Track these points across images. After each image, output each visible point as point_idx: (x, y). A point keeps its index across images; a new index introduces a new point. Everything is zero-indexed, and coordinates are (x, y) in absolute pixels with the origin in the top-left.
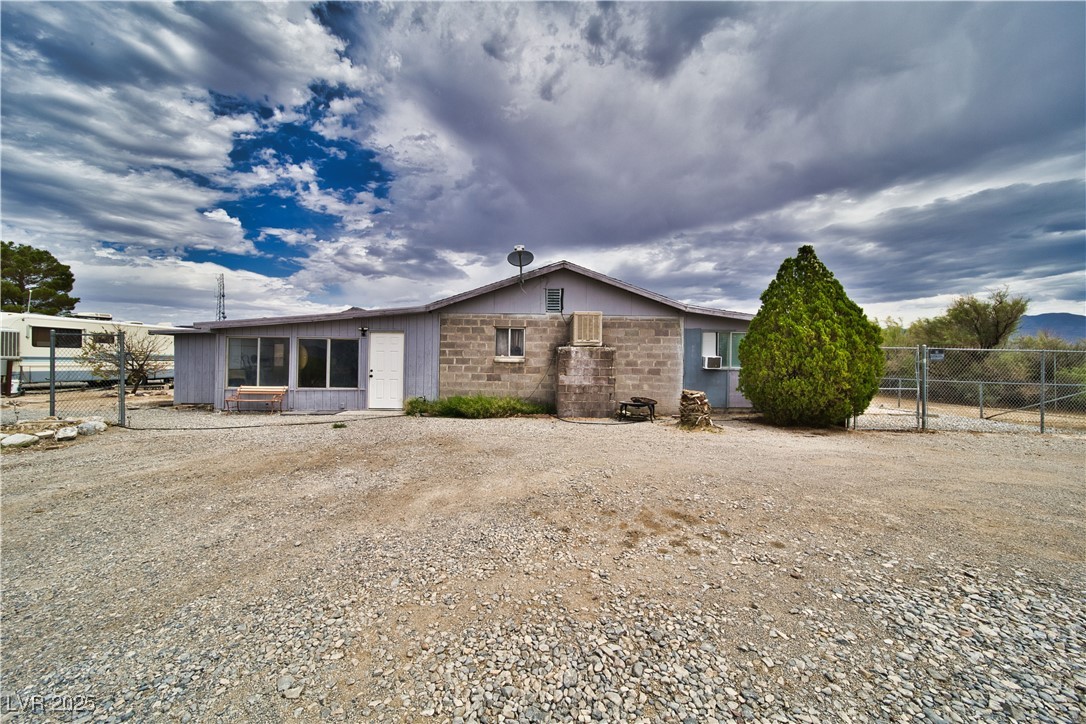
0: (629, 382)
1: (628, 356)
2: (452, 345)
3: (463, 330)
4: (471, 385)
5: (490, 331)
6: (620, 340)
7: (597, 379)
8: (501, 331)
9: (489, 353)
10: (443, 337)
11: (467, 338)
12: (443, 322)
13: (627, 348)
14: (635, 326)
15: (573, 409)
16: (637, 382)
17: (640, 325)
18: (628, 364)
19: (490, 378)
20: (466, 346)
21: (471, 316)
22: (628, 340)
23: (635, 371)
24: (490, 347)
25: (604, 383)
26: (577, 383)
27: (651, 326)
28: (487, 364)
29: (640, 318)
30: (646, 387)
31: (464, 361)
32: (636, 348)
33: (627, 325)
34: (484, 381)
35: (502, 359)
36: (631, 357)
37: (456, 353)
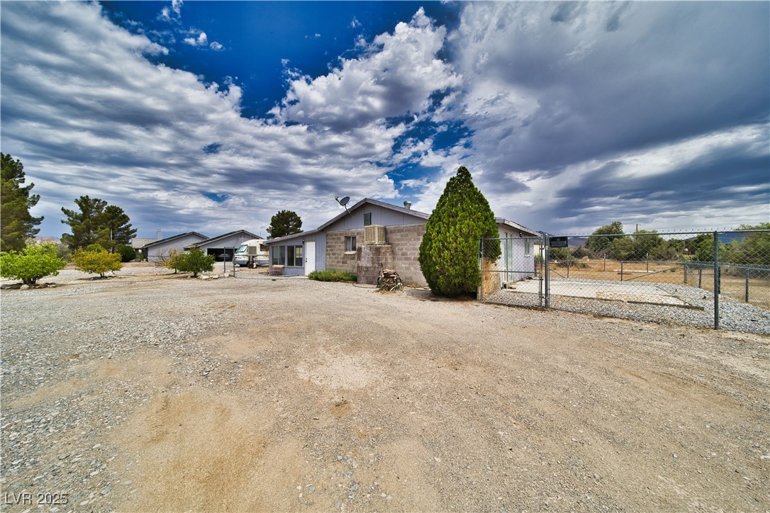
0: (403, 266)
1: (402, 249)
2: (330, 246)
3: (334, 239)
4: (337, 266)
5: (343, 239)
6: (398, 240)
7: (373, 263)
8: (347, 238)
9: (342, 250)
10: (327, 243)
11: (335, 243)
12: (327, 236)
13: (402, 244)
14: (406, 231)
15: (363, 279)
16: (407, 266)
17: (409, 230)
18: (403, 254)
19: (343, 263)
20: (335, 246)
21: (336, 232)
22: (402, 240)
23: (406, 259)
24: (343, 247)
25: (377, 265)
26: (365, 265)
27: (415, 231)
28: (342, 256)
29: (409, 225)
30: (412, 269)
31: (334, 254)
32: (406, 244)
33: (402, 231)
34: (341, 264)
35: (348, 253)
36: (404, 250)
37: (332, 250)
